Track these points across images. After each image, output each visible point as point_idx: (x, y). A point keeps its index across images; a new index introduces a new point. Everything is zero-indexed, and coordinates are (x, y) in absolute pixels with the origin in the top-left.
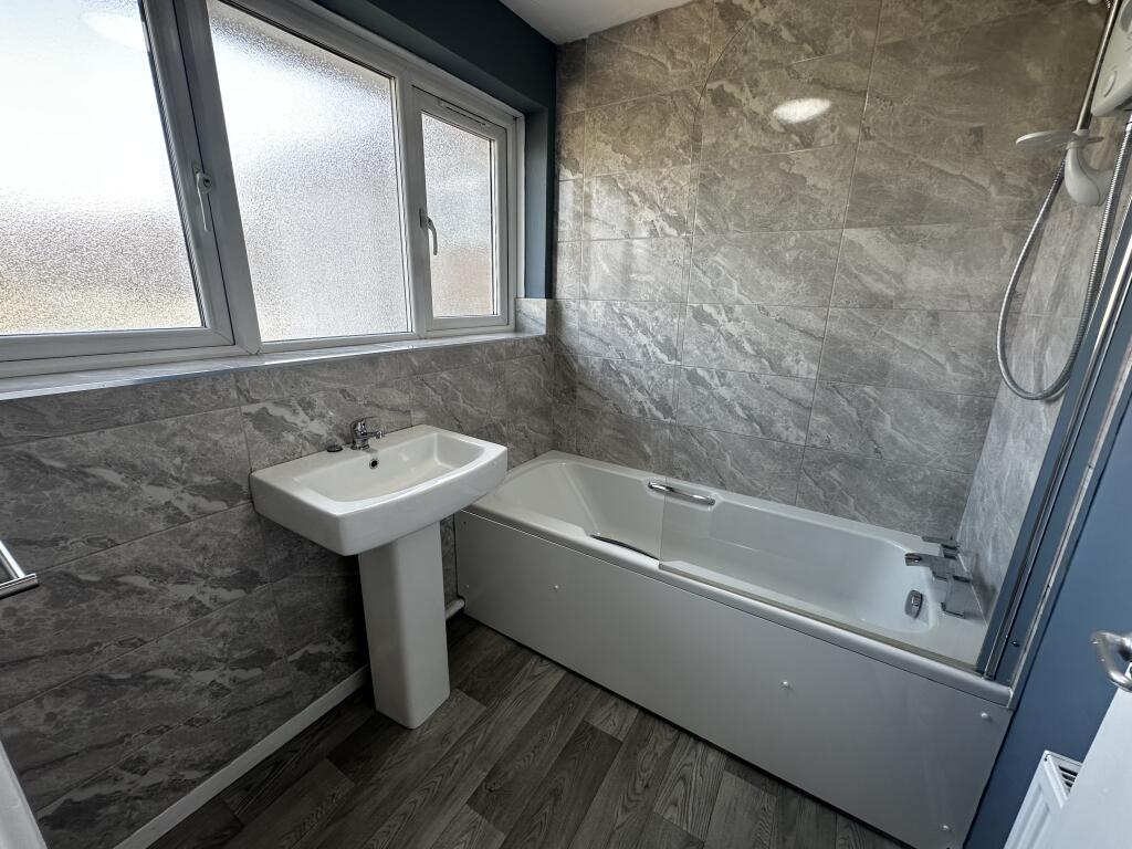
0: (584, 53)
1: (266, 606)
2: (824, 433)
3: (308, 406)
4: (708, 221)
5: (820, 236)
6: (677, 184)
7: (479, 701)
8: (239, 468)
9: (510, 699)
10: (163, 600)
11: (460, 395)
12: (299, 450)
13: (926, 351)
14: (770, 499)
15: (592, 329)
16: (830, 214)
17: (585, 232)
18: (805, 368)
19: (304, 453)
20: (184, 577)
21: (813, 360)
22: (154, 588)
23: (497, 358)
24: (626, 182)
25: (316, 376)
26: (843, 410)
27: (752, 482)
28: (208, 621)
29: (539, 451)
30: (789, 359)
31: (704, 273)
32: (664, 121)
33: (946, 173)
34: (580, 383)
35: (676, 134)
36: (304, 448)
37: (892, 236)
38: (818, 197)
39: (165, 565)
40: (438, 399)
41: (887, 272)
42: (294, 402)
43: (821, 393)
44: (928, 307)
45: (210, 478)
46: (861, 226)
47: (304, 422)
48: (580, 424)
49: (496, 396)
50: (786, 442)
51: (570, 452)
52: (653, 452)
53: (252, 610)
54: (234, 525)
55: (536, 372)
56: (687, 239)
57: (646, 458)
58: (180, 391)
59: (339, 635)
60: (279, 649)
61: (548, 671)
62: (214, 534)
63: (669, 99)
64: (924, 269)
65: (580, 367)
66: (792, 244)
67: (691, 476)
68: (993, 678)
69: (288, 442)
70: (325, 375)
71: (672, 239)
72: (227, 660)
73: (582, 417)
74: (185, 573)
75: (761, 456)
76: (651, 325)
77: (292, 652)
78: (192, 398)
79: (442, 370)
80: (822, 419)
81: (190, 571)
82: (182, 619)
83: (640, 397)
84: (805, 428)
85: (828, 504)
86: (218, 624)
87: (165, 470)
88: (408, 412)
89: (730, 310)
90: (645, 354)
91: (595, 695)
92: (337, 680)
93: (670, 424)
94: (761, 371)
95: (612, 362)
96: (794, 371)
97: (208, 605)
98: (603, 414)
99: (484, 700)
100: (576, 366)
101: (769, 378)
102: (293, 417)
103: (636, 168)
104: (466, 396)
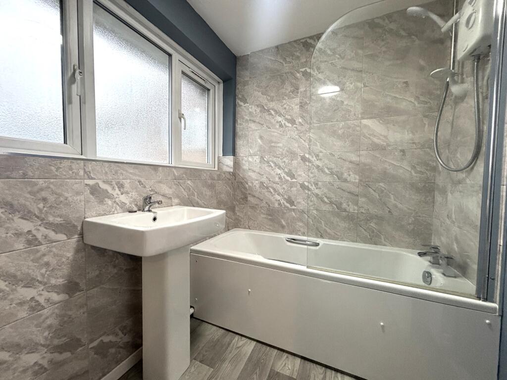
0: (248, 59)
1: (81, 307)
2: (366, 206)
3: (121, 186)
4: (304, 120)
5: (352, 123)
6: (290, 106)
7: (208, 366)
8: (78, 215)
9: (227, 362)
10: (12, 299)
11: (196, 194)
12: (113, 210)
13: (403, 166)
14: (344, 241)
15: (255, 169)
16: (355, 115)
17: (250, 127)
18: (354, 178)
19: (116, 212)
20: (30, 283)
21: (356, 174)
22: (8, 289)
23: (213, 179)
24: (268, 106)
25: (126, 171)
26: (373, 195)
27: (335, 233)
28: (41, 315)
29: (230, 228)
30: (346, 174)
31: (305, 141)
32: (283, 82)
33: (397, 98)
34: (249, 194)
35: (288, 88)
36: (116, 209)
37: (381, 122)
38: (350, 108)
39: (19, 273)
40: (185, 194)
41: (381, 135)
42: (114, 183)
43: (362, 188)
44: (400, 148)
45: (59, 219)
46: (367, 118)
47: (118, 194)
48: (249, 213)
49: (212, 197)
50: (349, 212)
51: (245, 228)
52: (286, 223)
53: (71, 310)
54: (68, 251)
55: (229, 189)
56: (296, 128)
57: (283, 227)
58: (50, 165)
59: (123, 329)
60: (84, 338)
61: (246, 343)
62: (55, 255)
63: (284, 75)
64: (396, 133)
65: (249, 186)
66: (341, 126)
67: (306, 233)
68: (486, 300)
69: (107, 204)
70: (132, 171)
71: (289, 128)
72: (49, 345)
73: (250, 210)
74: (31, 280)
75: (338, 220)
76: (282, 165)
77: (92, 341)
78: (57, 171)
79: (188, 179)
80: (363, 200)
81: (35, 279)
82: (23, 313)
83: (279, 198)
84: (357, 204)
85: (371, 239)
86: (47, 318)
87: (32, 210)
88: (170, 198)
89: (317, 156)
90: (280, 178)
91: (275, 354)
92: (118, 362)
93: (294, 209)
94: (334, 181)
95: (265, 183)
96: (349, 179)
97: (43, 304)
98: (261, 207)
99: (211, 365)
100: (247, 186)
101: (338, 183)
102: (113, 191)
103: (272, 101)
104: (198, 194)
